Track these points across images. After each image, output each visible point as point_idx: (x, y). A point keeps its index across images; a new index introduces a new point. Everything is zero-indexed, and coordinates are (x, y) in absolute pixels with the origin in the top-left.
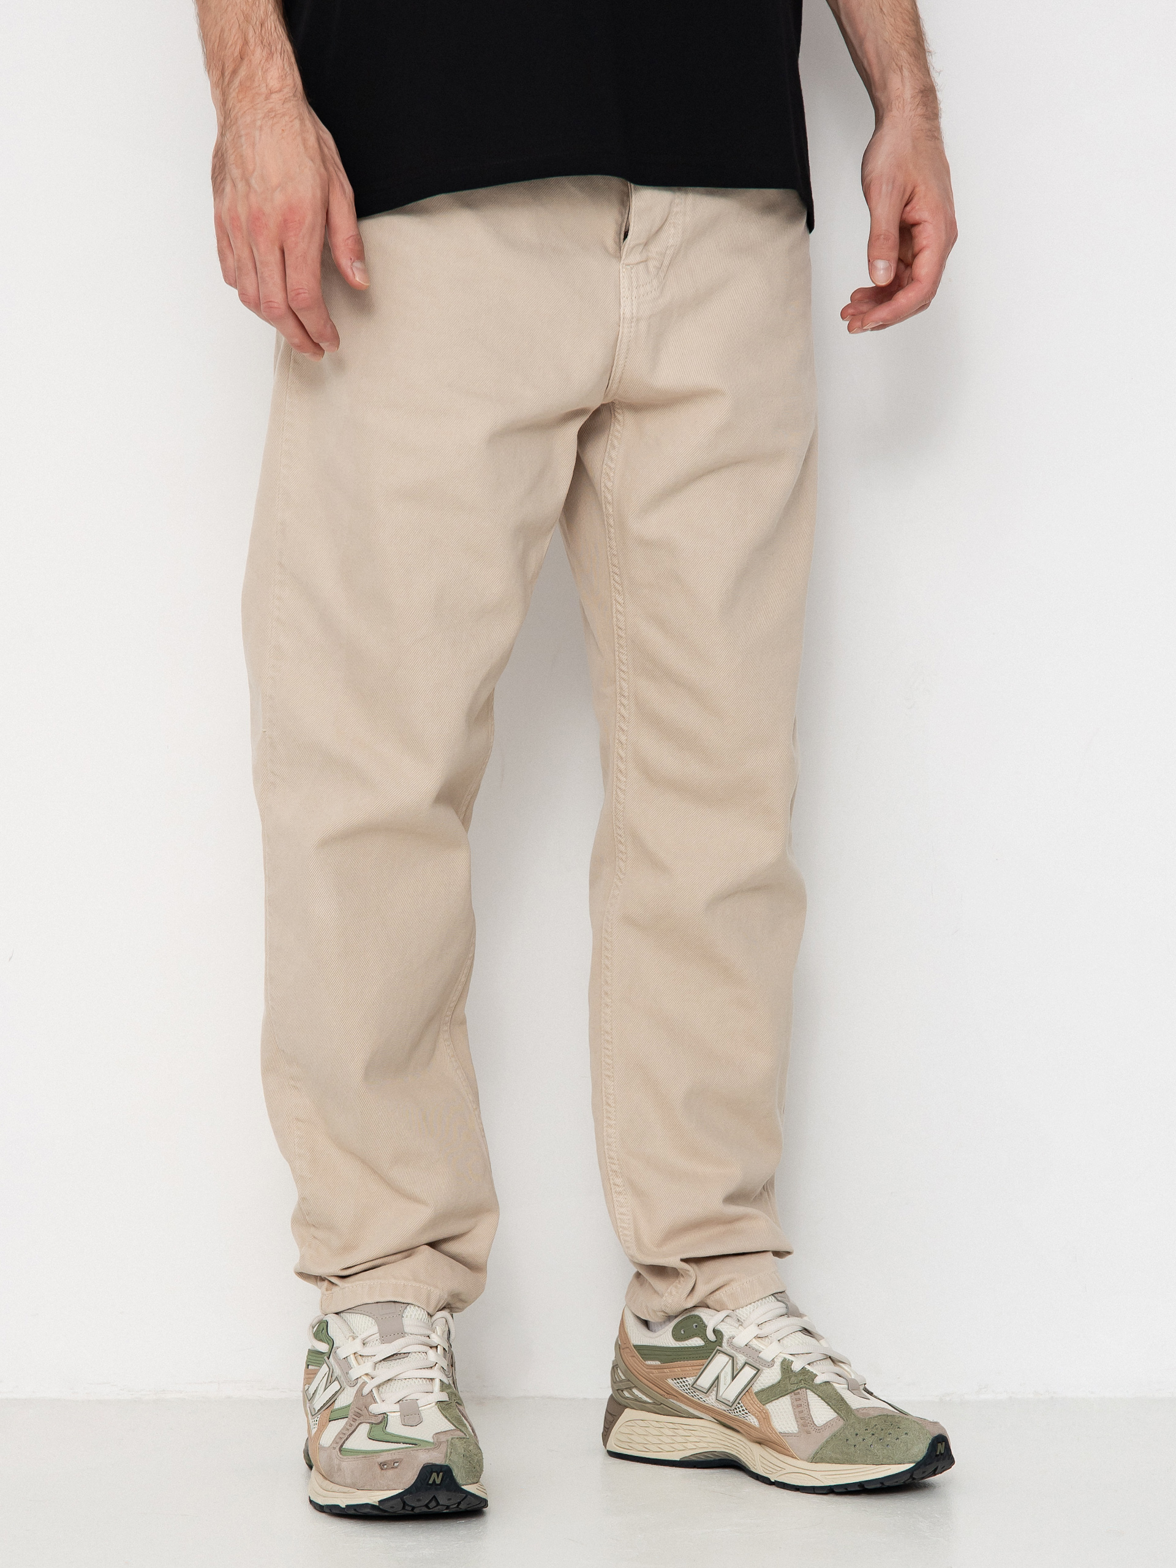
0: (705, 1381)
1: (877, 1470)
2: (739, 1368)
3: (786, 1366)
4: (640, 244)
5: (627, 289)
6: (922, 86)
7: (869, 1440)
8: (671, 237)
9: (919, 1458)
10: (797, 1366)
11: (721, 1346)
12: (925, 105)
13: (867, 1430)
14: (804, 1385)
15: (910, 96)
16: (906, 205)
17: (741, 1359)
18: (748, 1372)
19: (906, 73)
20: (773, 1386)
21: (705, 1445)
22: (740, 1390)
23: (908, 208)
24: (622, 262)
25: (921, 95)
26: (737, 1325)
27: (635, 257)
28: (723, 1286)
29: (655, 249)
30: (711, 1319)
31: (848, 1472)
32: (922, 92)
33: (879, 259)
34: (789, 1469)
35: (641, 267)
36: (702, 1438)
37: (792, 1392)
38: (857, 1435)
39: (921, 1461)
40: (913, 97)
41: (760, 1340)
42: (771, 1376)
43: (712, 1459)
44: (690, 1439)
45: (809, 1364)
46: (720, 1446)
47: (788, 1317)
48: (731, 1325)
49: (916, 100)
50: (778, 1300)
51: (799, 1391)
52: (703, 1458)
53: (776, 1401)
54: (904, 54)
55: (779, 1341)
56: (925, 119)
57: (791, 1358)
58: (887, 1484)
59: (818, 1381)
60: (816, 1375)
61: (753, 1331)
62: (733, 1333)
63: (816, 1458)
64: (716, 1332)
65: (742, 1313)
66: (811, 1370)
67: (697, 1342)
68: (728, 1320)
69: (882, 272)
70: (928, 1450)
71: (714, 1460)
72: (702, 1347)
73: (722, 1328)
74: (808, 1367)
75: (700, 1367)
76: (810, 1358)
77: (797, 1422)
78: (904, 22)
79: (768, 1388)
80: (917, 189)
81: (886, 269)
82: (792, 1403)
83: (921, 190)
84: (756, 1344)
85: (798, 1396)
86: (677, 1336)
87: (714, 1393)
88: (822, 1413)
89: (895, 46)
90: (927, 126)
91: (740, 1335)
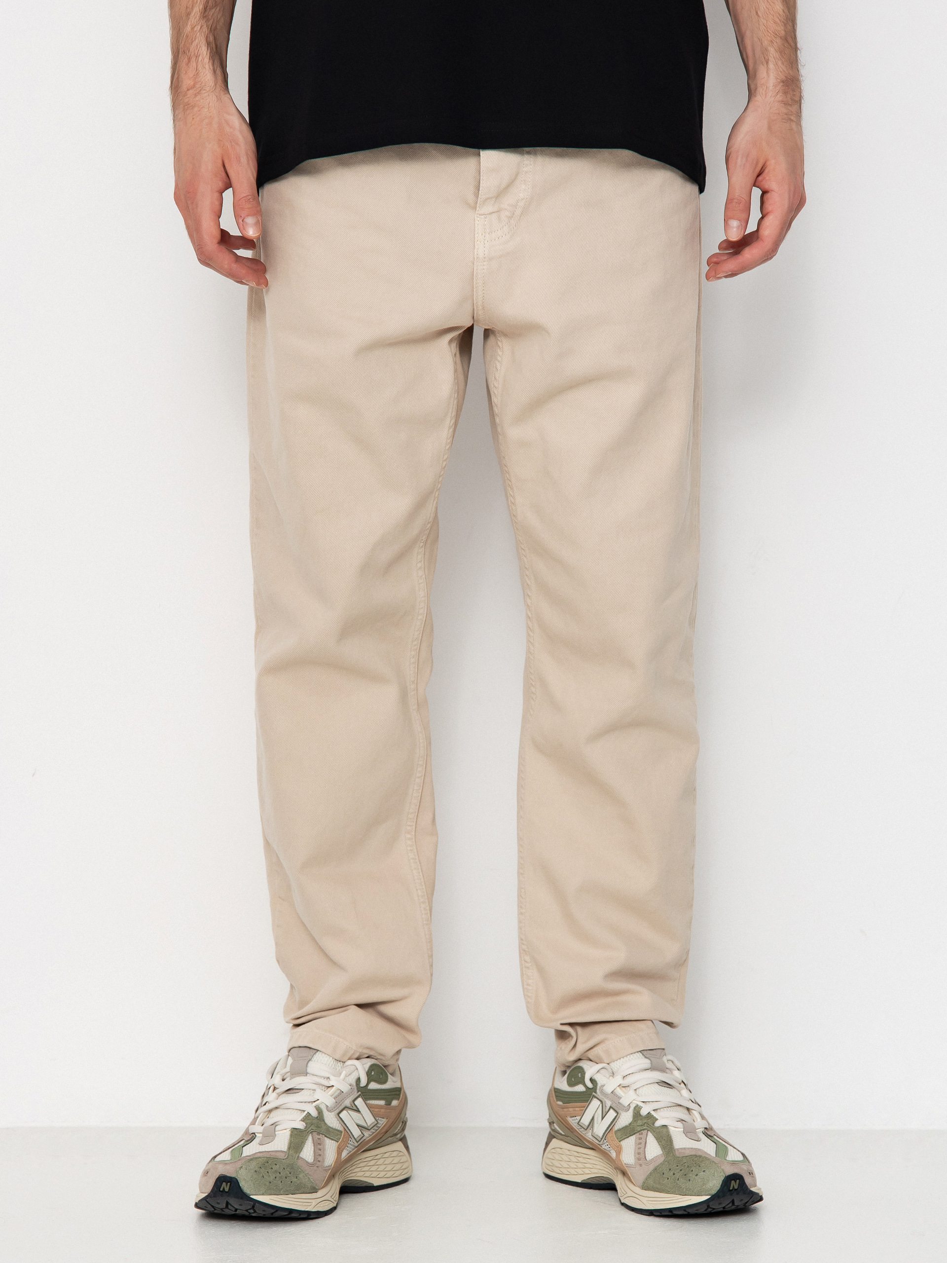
0: (586, 1121)
1: (682, 1200)
2: (607, 1110)
3: (637, 1110)
4: (492, 198)
5: (480, 234)
6: (784, 78)
7: (677, 1176)
8: (521, 192)
9: (714, 1192)
10: (644, 1112)
11: (596, 1092)
12: (785, 93)
13: (677, 1166)
14: (646, 1128)
15: (771, 85)
16: (758, 176)
17: (608, 1104)
18: (612, 1114)
19: (771, 66)
20: (626, 1127)
21: (596, 1171)
22: (606, 1129)
23: (760, 178)
24: (477, 212)
25: (782, 84)
26: (608, 1076)
27: (488, 208)
28: (598, 1044)
29: (508, 201)
30: (590, 1070)
31: (663, 1199)
32: (783, 82)
33: (732, 219)
34: (630, 1193)
35: (494, 216)
36: (594, 1166)
37: (638, 1132)
38: (670, 1169)
39: (715, 1194)
40: (775, 86)
41: (623, 1089)
42: (626, 1119)
43: (602, 1183)
44: (587, 1165)
45: (654, 1110)
46: (604, 1172)
47: (651, 1071)
48: (604, 1076)
49: (777, 88)
50: (646, 1057)
51: (642, 1132)
52: (595, 1182)
53: (627, 1139)
54: (772, 51)
55: (635, 1090)
56: (783, 105)
57: (641, 1104)
58: (691, 1211)
59: (657, 1124)
60: (657, 1119)
61: (618, 1080)
62: (605, 1082)
63: (645, 1187)
64: (592, 1080)
65: (615, 1066)
66: (655, 1116)
67: (580, 1088)
68: (603, 1071)
69: (735, 230)
70: (721, 1186)
71: (604, 1184)
72: (583, 1092)
73: (597, 1078)
74: (653, 1113)
75: (582, 1109)
76: (656, 1106)
77: (635, 1156)
78: (775, 22)
79: (622, 1128)
80: (768, 163)
81: (738, 227)
82: (636, 1141)
83: (771, 163)
84: (619, 1092)
85: (640, 1136)
86: (571, 1084)
87: (591, 1131)
88: (653, 1150)
89: (766, 43)
90: (784, 111)
91: (608, 1084)
